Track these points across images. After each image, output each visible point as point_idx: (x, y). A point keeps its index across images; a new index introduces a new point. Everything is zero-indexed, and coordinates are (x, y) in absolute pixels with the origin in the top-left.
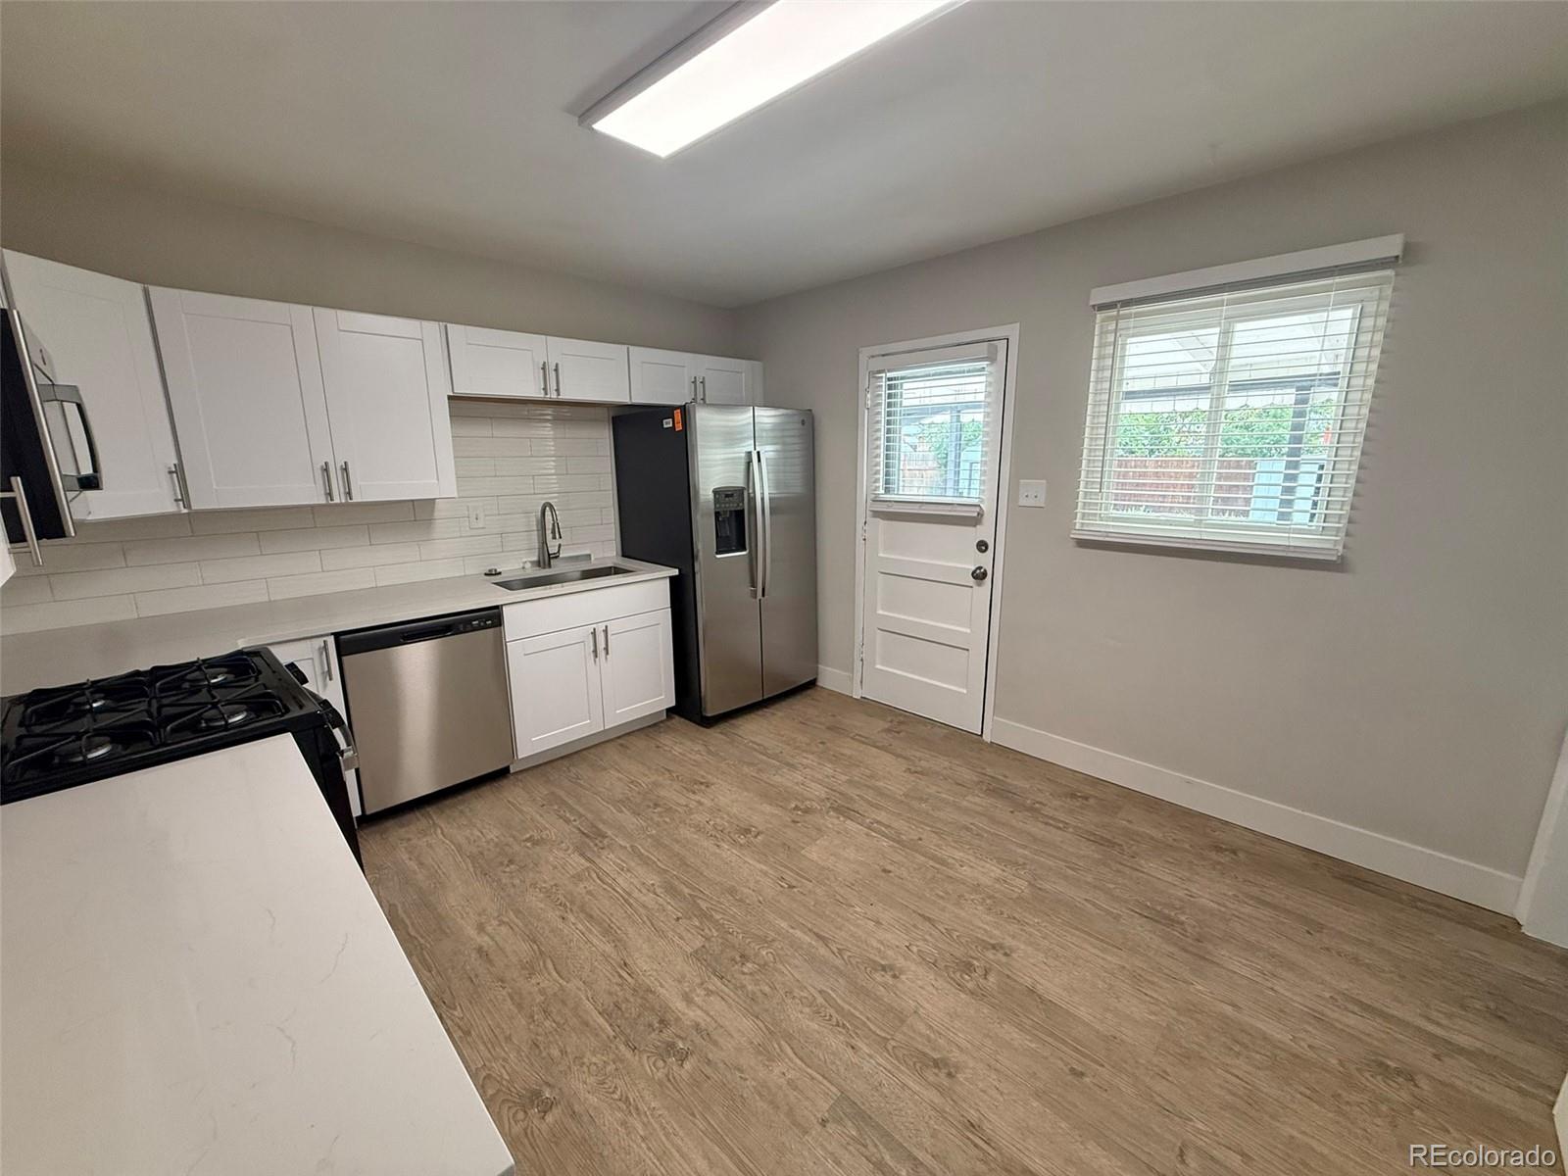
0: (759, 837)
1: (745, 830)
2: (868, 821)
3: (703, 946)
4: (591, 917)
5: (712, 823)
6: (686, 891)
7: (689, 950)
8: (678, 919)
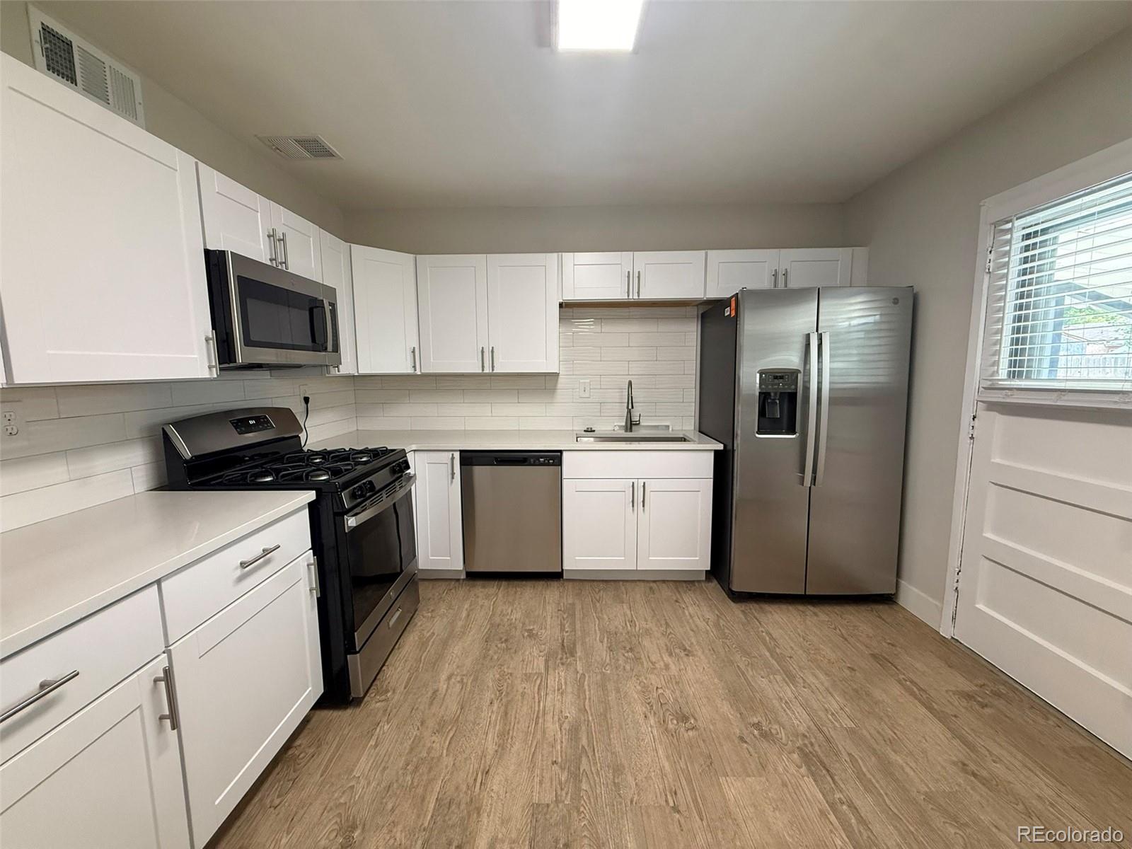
0: (690, 733)
1: (684, 716)
2: (838, 795)
3: (548, 806)
4: (506, 714)
5: (660, 691)
6: (584, 741)
7: (536, 800)
8: (555, 763)
